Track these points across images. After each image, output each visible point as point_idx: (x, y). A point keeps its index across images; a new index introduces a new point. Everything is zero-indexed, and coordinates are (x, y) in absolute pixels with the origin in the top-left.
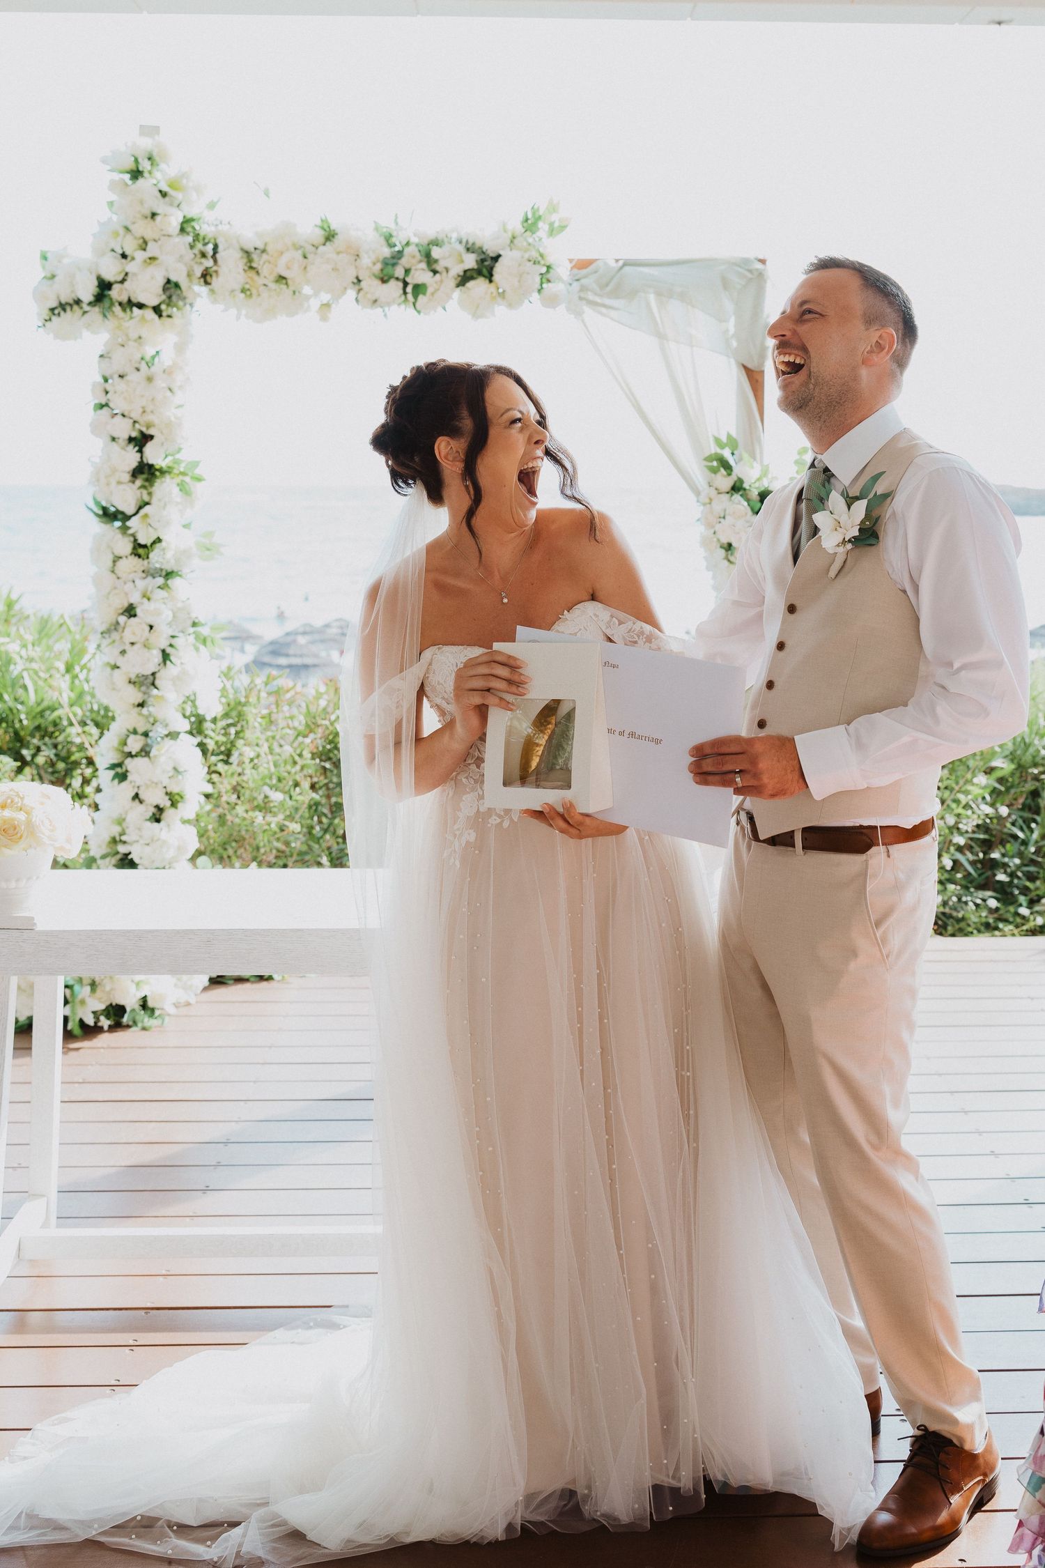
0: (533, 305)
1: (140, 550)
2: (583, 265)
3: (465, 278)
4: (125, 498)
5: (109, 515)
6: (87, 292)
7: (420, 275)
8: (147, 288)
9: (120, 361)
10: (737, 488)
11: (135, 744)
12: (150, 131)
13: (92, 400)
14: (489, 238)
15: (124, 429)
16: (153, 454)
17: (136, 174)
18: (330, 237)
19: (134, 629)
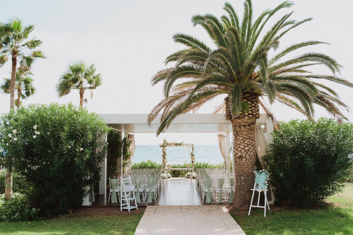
0: (182, 146)
1: (164, 158)
2: (185, 144)
3: (179, 145)
4: (164, 155)
5: (163, 156)
6: (162, 146)
7: (177, 145)
8: (165, 146)
9: (164, 149)
10: (192, 155)
11: (164, 167)
12: (165, 138)
13: (162, 151)
14: (180, 143)
15: (164, 152)
16: (165, 153)
17: (164, 141)
18: (173, 143)
19: (164, 161)
